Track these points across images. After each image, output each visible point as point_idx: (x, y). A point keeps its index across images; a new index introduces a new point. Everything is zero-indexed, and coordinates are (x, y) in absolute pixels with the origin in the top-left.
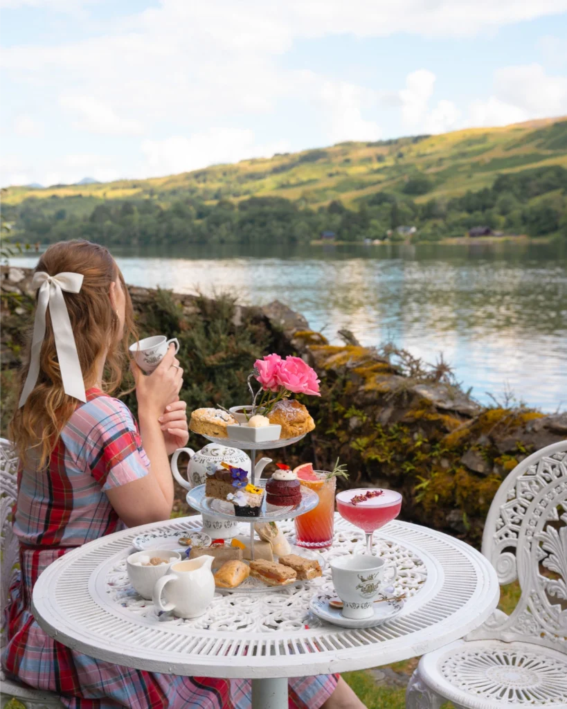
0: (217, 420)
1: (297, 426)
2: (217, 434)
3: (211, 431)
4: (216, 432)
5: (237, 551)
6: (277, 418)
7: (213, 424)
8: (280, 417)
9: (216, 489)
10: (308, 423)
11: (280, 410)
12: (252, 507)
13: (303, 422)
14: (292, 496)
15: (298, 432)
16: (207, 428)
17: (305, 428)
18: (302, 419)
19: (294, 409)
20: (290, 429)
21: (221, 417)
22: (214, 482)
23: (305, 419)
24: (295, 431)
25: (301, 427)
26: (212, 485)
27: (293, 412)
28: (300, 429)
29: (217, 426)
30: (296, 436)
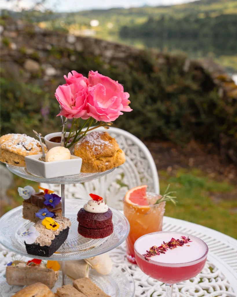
0: (18, 149)
1: (104, 160)
2: (18, 163)
3: (12, 159)
4: (17, 161)
5: (48, 274)
6: (83, 151)
7: (12, 153)
8: (86, 149)
9: (31, 213)
10: (117, 157)
11: (87, 142)
12: (41, 245)
13: (111, 156)
14: (100, 229)
15: (105, 167)
16: (7, 156)
17: (112, 162)
18: (110, 153)
19: (102, 141)
20: (96, 163)
21: (23, 146)
22: (29, 206)
23: (113, 153)
24: (101, 166)
25: (108, 161)
26: (28, 208)
27: (101, 146)
28: (107, 163)
29: (17, 155)
30: (102, 171)
